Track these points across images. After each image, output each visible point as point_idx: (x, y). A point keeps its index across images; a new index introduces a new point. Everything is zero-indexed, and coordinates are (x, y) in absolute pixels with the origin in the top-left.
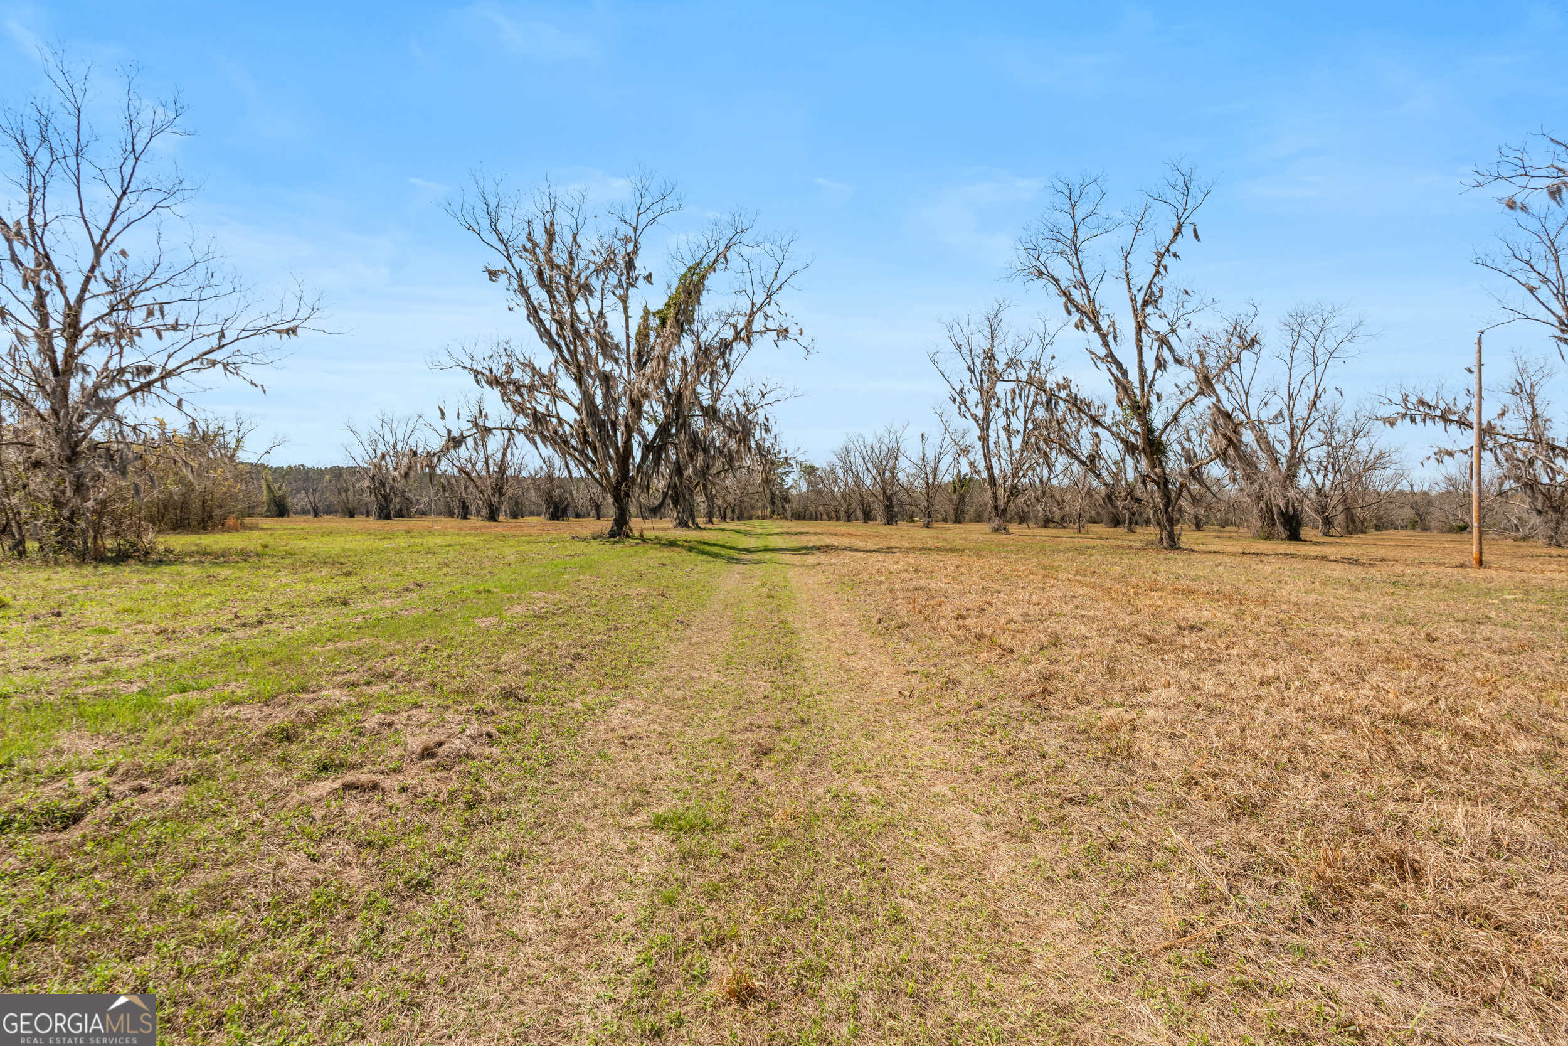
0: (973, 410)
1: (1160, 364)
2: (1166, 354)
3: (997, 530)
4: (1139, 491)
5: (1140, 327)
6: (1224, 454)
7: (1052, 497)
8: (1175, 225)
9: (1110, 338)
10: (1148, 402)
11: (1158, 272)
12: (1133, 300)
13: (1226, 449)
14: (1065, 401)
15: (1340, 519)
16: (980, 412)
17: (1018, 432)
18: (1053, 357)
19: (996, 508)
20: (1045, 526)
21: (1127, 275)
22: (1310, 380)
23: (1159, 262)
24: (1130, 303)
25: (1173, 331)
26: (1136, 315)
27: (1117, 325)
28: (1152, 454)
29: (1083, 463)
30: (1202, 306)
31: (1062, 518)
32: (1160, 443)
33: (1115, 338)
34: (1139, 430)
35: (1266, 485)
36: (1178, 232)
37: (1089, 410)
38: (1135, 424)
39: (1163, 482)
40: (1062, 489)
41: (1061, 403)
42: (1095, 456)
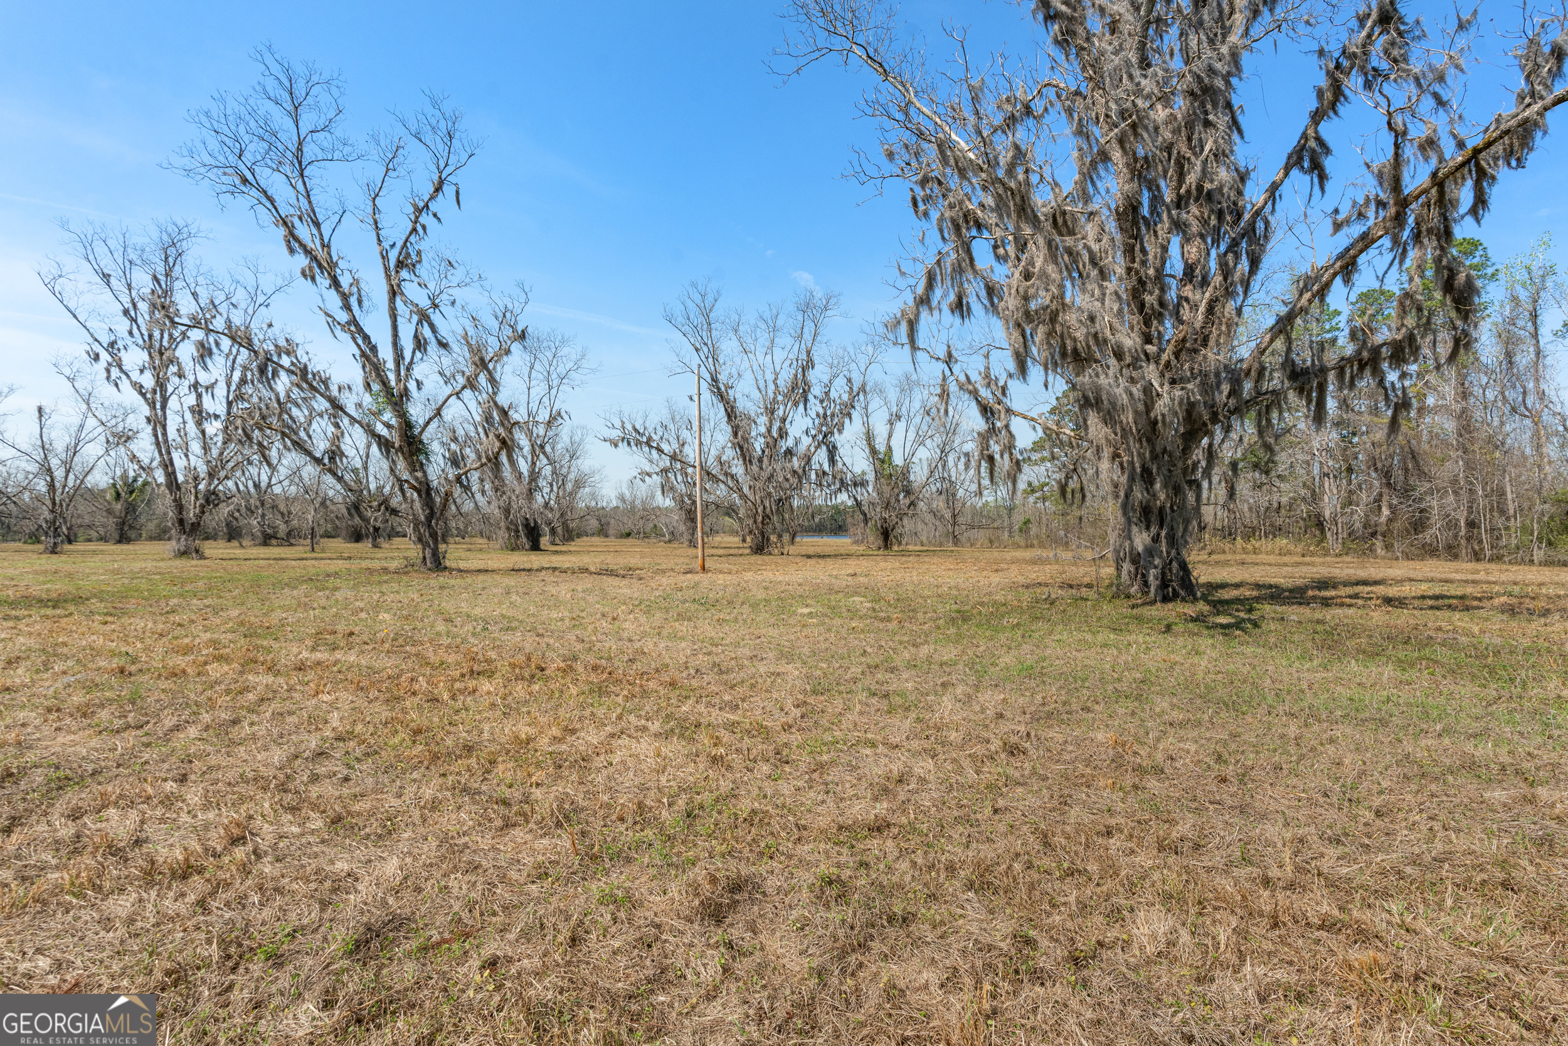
0: (135, 376)
1: (420, 344)
2: (427, 332)
3: (183, 554)
4: (396, 501)
5: (394, 293)
6: (496, 458)
7: (274, 507)
8: (436, 178)
9: (353, 301)
10: (406, 389)
11: (414, 230)
12: (384, 257)
13: (498, 453)
14: (290, 372)
15: (559, 530)
16: (148, 381)
17: (217, 417)
18: (270, 325)
19: (181, 522)
20: (265, 543)
21: (376, 222)
22: (546, 400)
23: (417, 218)
24: (380, 260)
25: (435, 306)
26: (388, 277)
27: (362, 285)
28: (412, 454)
29: (318, 461)
30: (468, 280)
31: (289, 534)
32: (421, 442)
33: (360, 302)
34: (393, 422)
35: (514, 498)
36: (438, 189)
37: (327, 388)
38: (388, 416)
39: (425, 490)
40: (287, 499)
41: (283, 374)
42: (335, 453)
